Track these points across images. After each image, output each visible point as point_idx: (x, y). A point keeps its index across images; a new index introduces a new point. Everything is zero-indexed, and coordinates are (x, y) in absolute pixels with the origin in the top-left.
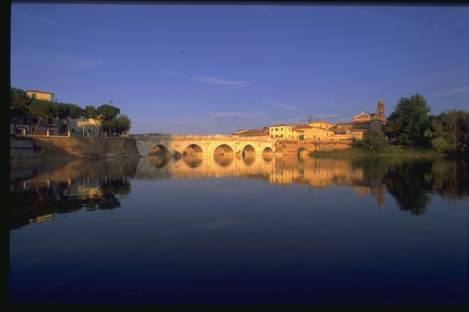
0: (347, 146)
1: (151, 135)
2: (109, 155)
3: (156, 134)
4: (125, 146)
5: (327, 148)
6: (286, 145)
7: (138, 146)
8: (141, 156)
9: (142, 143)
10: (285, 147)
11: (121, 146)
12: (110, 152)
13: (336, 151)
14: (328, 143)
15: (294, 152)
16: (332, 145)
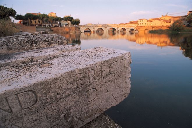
0: (167, 28)
1: (84, 25)
2: (71, 32)
3: (87, 25)
4: (75, 29)
5: (157, 29)
6: (140, 28)
7: (81, 29)
8: (81, 32)
9: (82, 28)
10: (139, 29)
11: (74, 29)
12: (71, 31)
13: (161, 30)
14: (158, 27)
15: (143, 31)
16: (160, 28)
